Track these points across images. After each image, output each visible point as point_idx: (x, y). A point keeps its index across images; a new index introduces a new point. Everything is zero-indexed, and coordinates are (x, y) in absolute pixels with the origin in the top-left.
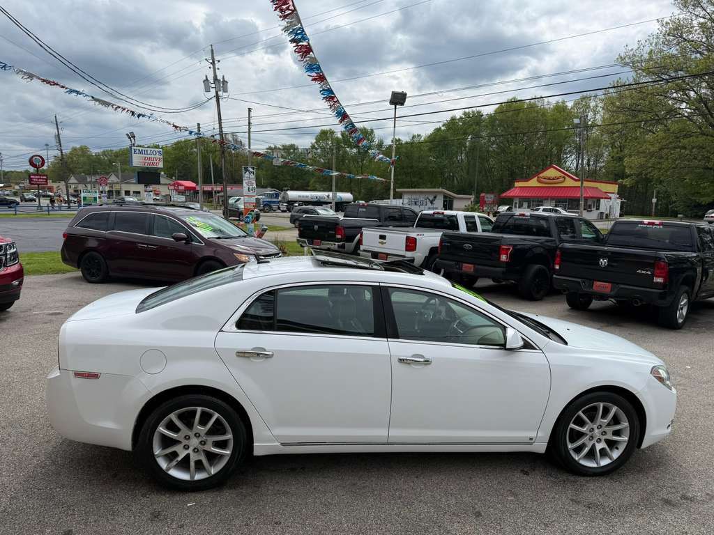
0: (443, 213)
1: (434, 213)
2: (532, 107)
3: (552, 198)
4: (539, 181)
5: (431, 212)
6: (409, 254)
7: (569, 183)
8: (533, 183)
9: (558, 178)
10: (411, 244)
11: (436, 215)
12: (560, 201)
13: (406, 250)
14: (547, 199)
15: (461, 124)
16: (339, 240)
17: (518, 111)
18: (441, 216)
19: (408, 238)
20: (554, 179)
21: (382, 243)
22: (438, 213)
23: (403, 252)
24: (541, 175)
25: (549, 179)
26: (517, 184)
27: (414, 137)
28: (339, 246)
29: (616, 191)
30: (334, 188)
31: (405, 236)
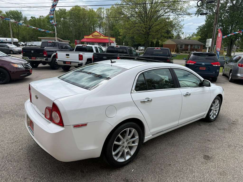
0: (86, 46)
1: (82, 46)
2: (84, 9)
3: (97, 42)
4: (92, 36)
5: (81, 45)
6: (80, 61)
7: (102, 37)
8: (90, 37)
9: (98, 36)
10: (81, 57)
11: (83, 47)
12: (99, 43)
13: (79, 60)
14: (96, 43)
15: (59, 13)
16: (45, 57)
17: (80, 10)
18: (85, 47)
19: (79, 55)
20: (97, 36)
21: (68, 57)
22: (84, 46)
23: (78, 61)
24: (93, 34)
25: (96, 36)
26: (85, 37)
27: (40, 16)
28: (45, 60)
29: (115, 41)
30: (12, 36)
31: (78, 54)
